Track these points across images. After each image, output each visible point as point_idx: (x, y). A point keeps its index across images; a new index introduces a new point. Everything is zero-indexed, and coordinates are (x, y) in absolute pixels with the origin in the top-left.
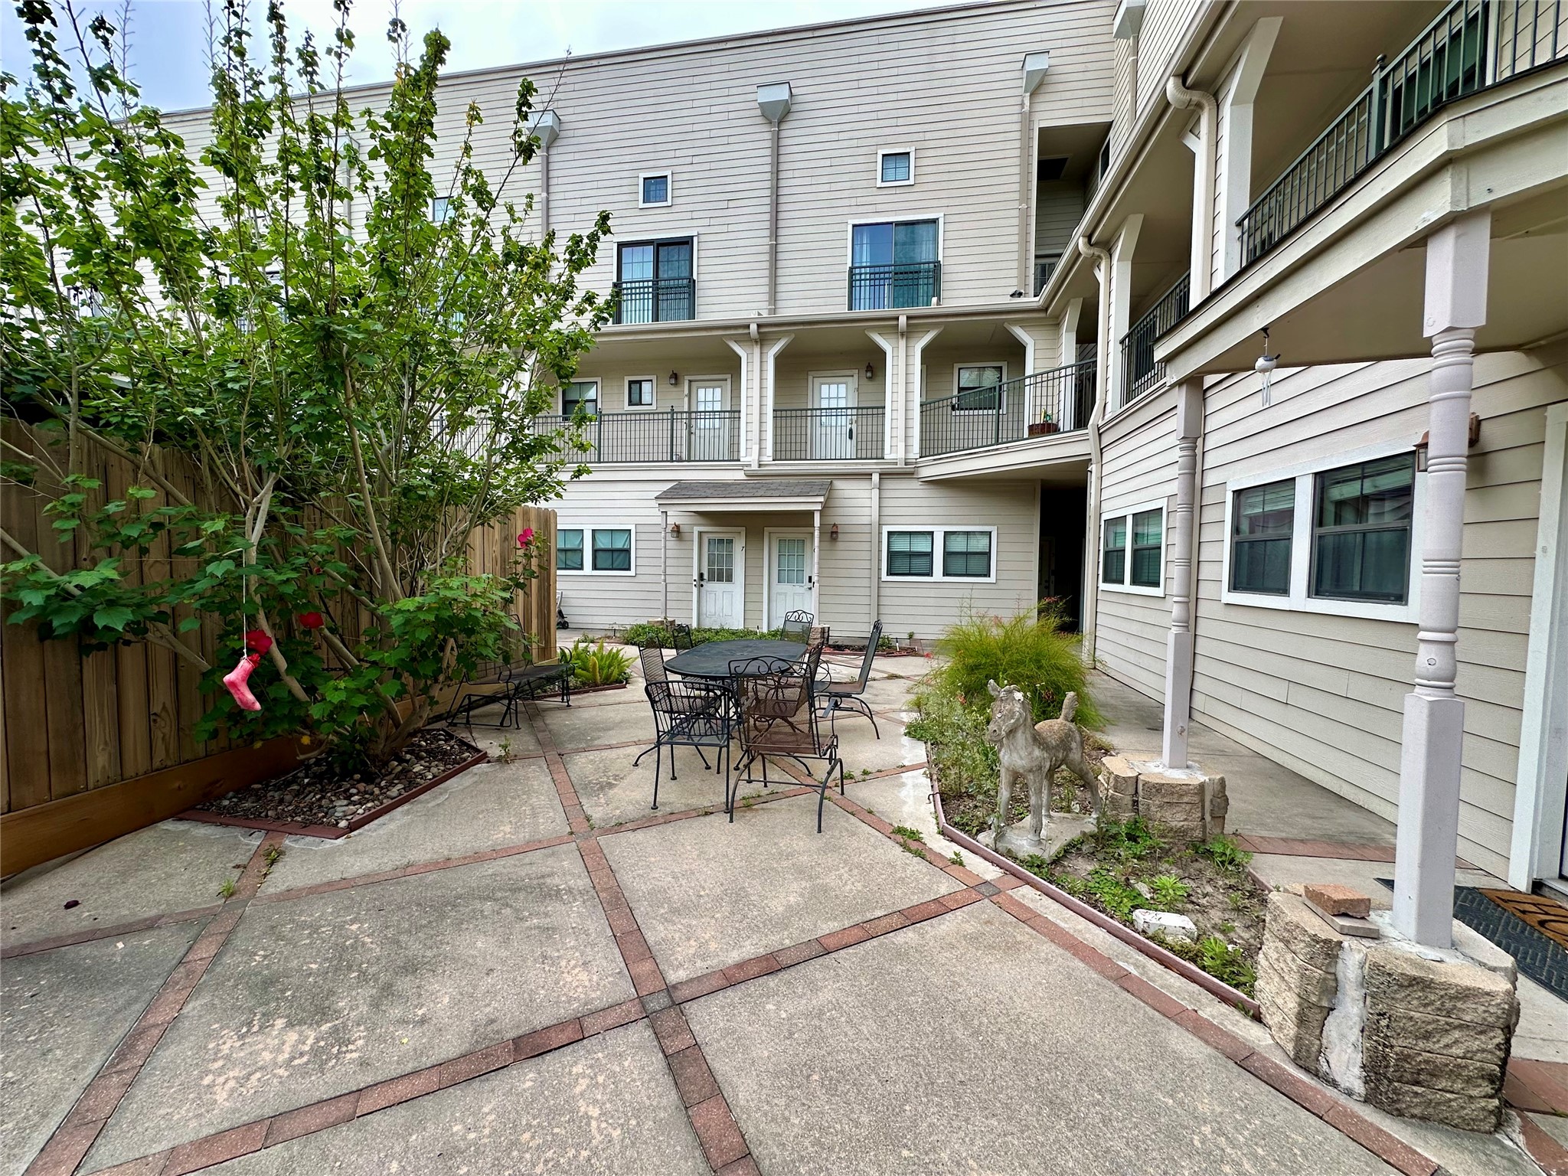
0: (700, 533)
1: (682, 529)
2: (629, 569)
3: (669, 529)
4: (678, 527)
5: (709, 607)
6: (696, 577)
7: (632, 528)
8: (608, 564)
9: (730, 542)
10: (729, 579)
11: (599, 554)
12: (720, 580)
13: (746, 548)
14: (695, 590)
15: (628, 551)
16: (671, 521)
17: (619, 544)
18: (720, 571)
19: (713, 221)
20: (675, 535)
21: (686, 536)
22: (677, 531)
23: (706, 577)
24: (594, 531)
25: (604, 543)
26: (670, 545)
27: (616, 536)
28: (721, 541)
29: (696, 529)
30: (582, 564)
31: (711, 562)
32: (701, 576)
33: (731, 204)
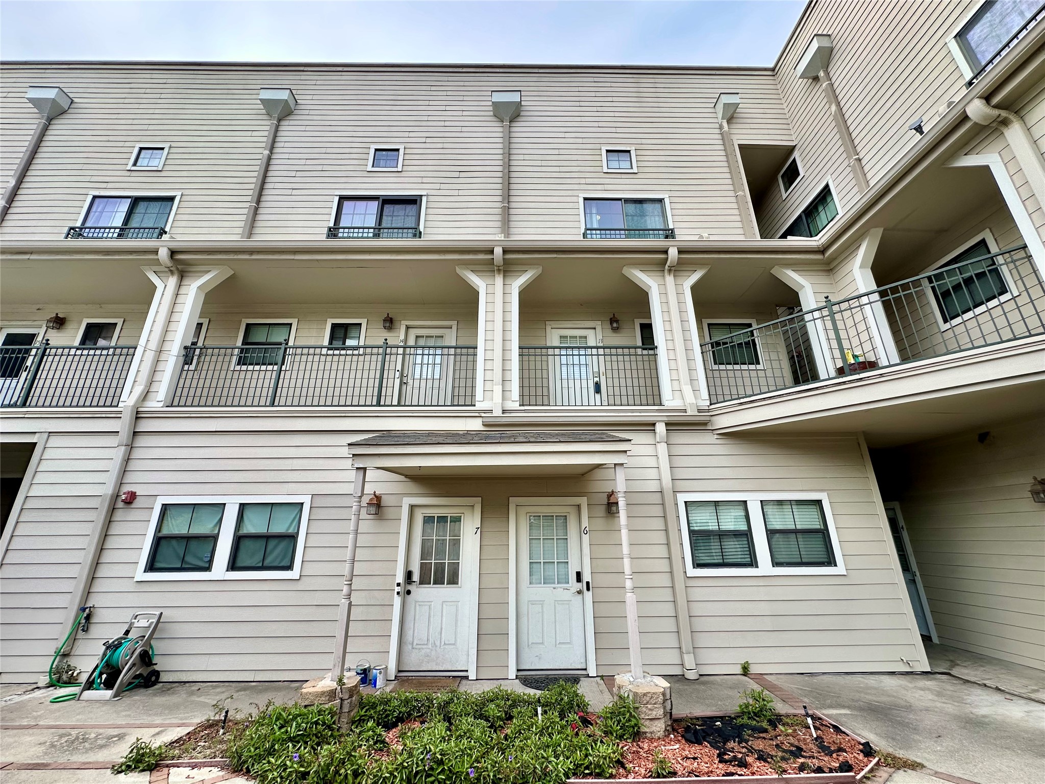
0: (412, 507)
1: (385, 501)
2: (289, 567)
3: (365, 500)
4: (378, 498)
5: (418, 631)
6: (400, 578)
7: (306, 500)
8: (256, 560)
9: (457, 520)
10: (454, 580)
11: (246, 545)
12: (439, 581)
13: (482, 530)
14: (397, 601)
15: (292, 538)
16: (369, 489)
17: (280, 527)
18: (440, 568)
19: (443, 186)
20: (373, 510)
21: (390, 513)
22: (377, 505)
23: (416, 577)
24: (243, 506)
25: (255, 525)
26: (364, 526)
27: (278, 513)
28: (443, 519)
29: (407, 502)
30: (211, 561)
31: (425, 554)
32: (409, 575)
33: (462, 175)
